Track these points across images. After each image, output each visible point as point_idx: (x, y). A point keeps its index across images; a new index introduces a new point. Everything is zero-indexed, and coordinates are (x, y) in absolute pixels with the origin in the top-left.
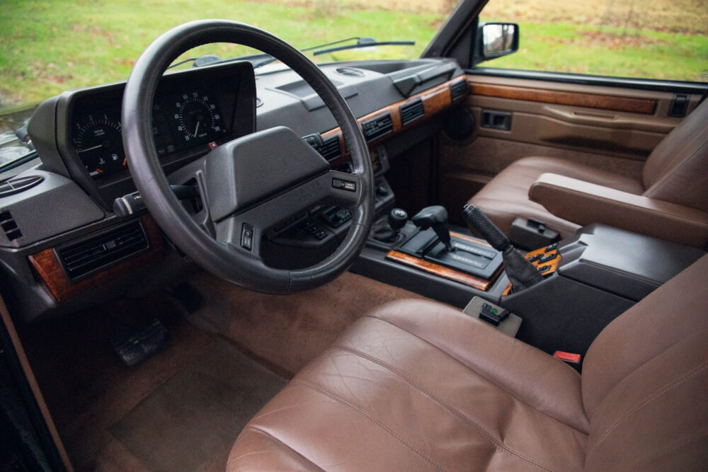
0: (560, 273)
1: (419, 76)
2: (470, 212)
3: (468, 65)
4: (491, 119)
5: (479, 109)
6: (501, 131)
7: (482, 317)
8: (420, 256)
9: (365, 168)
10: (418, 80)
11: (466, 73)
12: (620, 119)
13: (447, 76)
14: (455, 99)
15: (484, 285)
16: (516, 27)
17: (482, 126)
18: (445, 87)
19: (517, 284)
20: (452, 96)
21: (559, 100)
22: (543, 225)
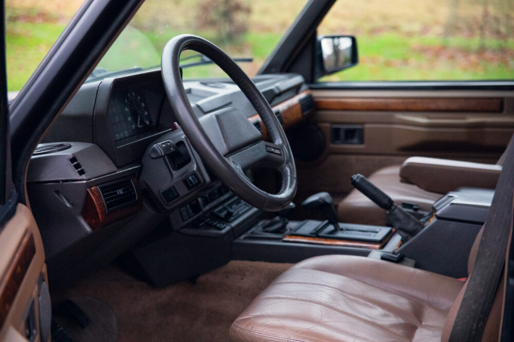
0: (438, 217)
1: (277, 88)
2: (358, 180)
3: (311, 80)
4: (342, 134)
5: (328, 125)
6: (354, 146)
7: (383, 258)
8: (314, 236)
9: (282, 140)
10: (277, 92)
11: (311, 89)
12: (472, 119)
13: (295, 90)
14: (306, 113)
15: (378, 246)
16: (354, 40)
17: (333, 143)
18: (295, 100)
19: (405, 235)
20: (303, 110)
21: (410, 107)
22: (417, 206)
